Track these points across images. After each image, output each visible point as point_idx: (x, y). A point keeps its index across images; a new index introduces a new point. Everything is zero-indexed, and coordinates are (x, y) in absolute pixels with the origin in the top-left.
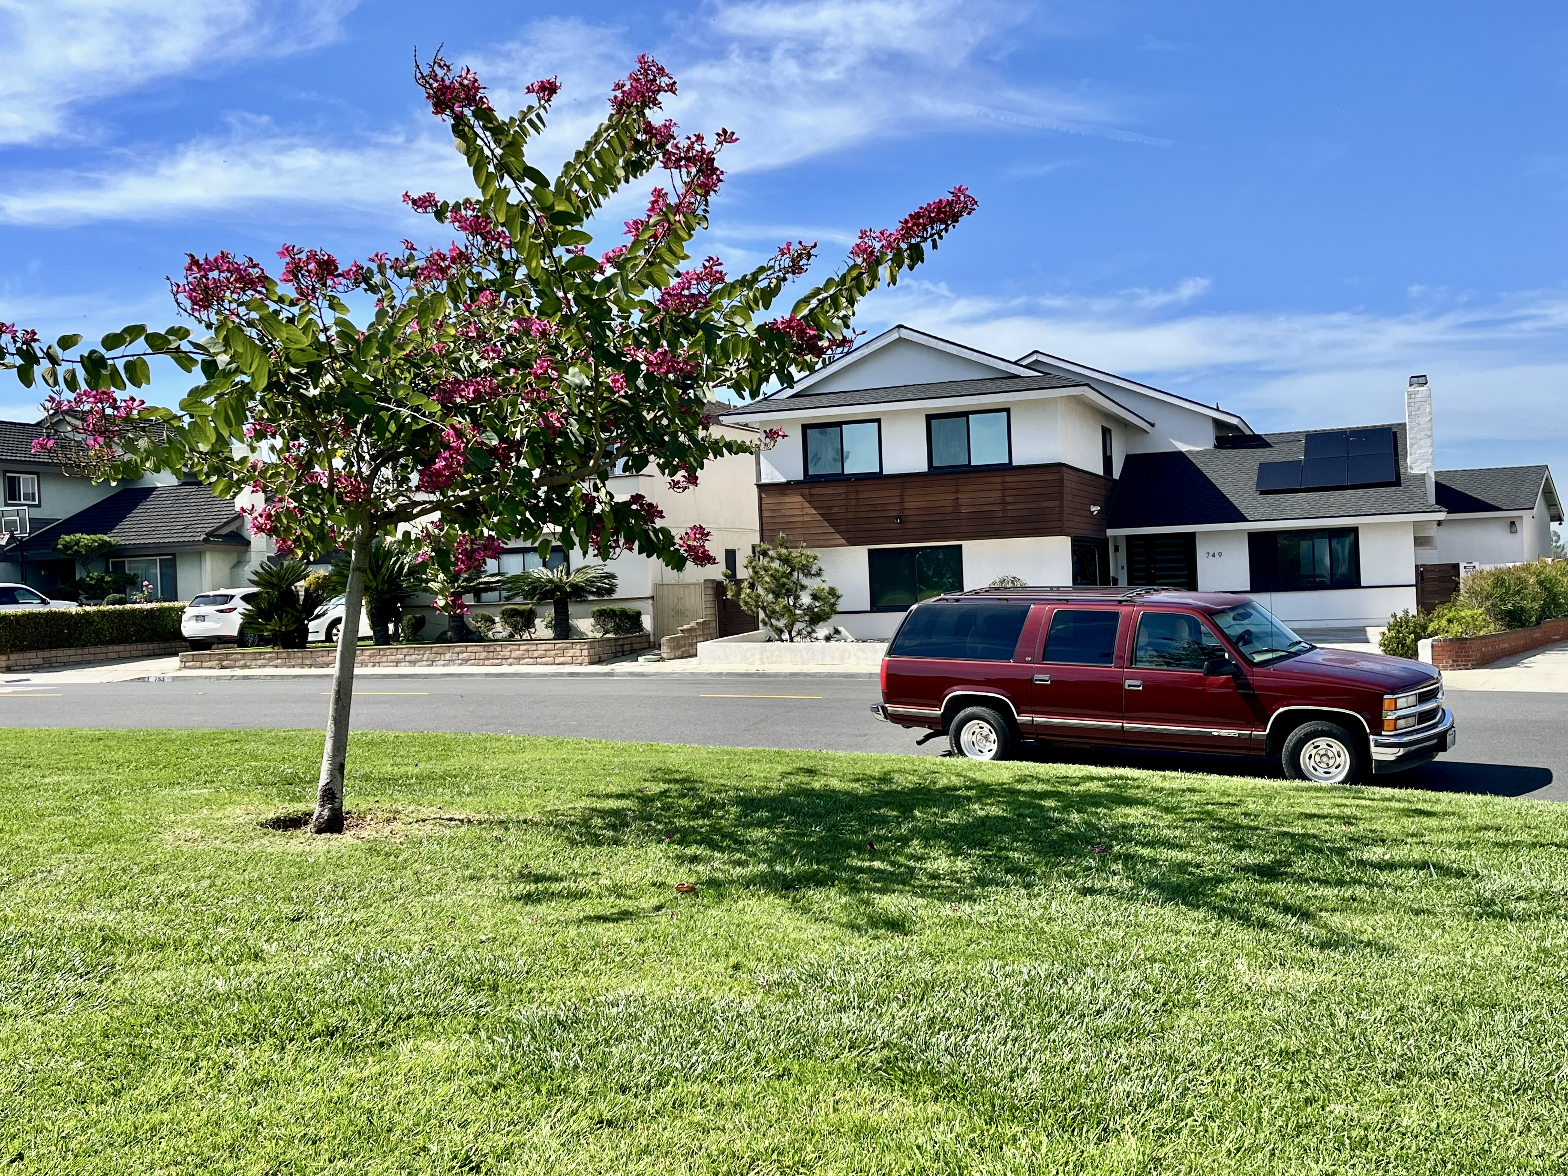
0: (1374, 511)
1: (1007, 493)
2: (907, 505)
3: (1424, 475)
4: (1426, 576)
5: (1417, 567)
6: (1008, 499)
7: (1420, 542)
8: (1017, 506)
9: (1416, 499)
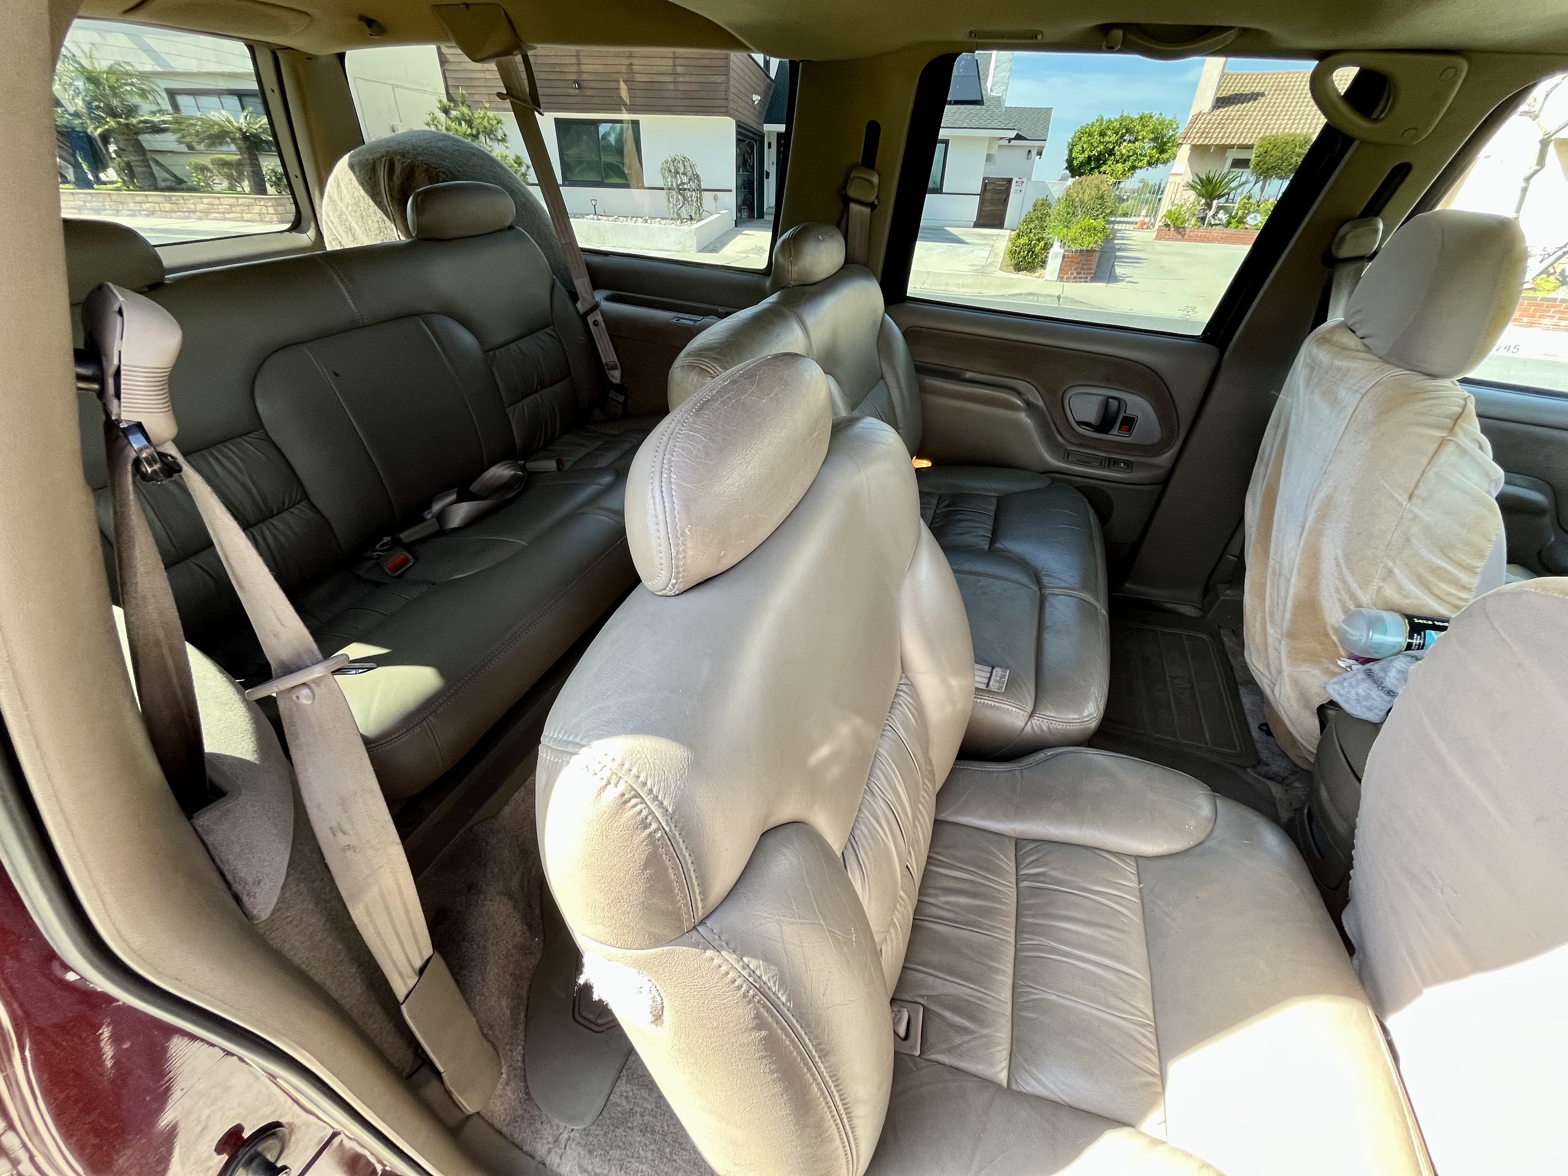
0: (965, 125)
1: (679, 62)
2: (584, 68)
3: (999, 97)
4: (989, 187)
5: (984, 179)
6: (679, 69)
7: (989, 158)
8: (687, 79)
9: (996, 117)
